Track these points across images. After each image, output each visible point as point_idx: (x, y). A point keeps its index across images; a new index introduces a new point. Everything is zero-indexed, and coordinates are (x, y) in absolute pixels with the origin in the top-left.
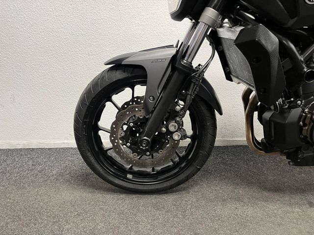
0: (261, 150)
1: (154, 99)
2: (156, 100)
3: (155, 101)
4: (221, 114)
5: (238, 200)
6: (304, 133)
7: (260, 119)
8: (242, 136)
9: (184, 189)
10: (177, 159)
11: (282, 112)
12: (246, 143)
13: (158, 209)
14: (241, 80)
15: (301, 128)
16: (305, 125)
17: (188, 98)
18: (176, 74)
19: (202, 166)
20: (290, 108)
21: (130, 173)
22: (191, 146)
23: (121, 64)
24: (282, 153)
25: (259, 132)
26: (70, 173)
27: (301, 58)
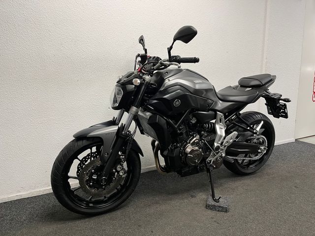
0: (164, 172)
1: (108, 154)
2: (109, 154)
3: (109, 156)
4: (143, 156)
5: (157, 203)
6: (183, 159)
7: (162, 154)
8: (153, 165)
9: (125, 206)
10: (119, 187)
11: (172, 151)
12: (156, 169)
13: (113, 220)
14: (149, 134)
15: (181, 158)
16: (182, 156)
17: (127, 151)
18: (119, 139)
19: (135, 188)
20: (175, 148)
21: (91, 203)
22: (127, 177)
23: (86, 137)
24: (175, 171)
25: (162, 162)
26: (37, 216)
27: (176, 126)
